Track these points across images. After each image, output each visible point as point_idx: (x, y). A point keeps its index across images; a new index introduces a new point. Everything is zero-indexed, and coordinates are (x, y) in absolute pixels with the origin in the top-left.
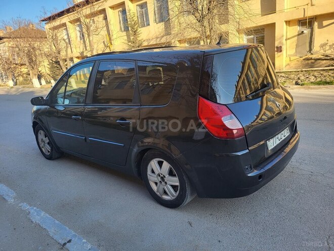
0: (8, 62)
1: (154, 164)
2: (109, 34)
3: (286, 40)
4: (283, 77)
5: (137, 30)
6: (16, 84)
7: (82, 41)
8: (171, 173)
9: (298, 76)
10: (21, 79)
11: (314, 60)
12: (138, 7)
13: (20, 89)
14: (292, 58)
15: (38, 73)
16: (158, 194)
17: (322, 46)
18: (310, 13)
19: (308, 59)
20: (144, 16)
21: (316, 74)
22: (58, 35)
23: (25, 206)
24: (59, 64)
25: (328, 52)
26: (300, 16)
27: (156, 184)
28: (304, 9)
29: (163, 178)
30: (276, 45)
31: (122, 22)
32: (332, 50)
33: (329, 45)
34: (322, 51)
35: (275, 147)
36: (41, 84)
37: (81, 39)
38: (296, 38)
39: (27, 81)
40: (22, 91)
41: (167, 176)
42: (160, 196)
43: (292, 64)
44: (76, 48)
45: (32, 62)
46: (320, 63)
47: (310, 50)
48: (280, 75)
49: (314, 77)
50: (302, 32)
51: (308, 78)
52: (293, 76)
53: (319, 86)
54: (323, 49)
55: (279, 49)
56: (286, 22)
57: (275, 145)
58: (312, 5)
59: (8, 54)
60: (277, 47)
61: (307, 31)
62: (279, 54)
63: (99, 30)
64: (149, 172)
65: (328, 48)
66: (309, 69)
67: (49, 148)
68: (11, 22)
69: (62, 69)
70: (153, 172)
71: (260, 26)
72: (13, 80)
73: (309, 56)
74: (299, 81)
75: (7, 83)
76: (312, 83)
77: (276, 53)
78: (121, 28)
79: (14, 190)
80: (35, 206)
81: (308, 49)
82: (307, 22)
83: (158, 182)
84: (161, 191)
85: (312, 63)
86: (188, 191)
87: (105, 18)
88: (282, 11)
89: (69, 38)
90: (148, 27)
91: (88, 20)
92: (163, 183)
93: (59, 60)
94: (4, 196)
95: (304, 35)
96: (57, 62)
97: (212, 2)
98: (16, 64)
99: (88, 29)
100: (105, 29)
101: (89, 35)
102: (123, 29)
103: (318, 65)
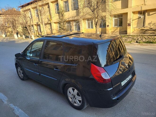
0: (3, 26)
1: (70, 89)
2: (50, 15)
3: (133, 20)
4: (131, 38)
5: (63, 14)
6: (6, 36)
7: (37, 17)
8: (78, 95)
9: (138, 38)
10: (9, 34)
11: (145, 30)
12: (64, 3)
13: (8, 39)
14: (135, 29)
15: (17, 31)
16: (72, 102)
17: (149, 24)
18: (144, 8)
19: (142, 30)
20: (67, 7)
21: (146, 37)
22: (26, 15)
23: (12, 106)
24: (27, 28)
25: (152, 27)
26: (139, 10)
27: (71, 98)
28: (141, 7)
29: (74, 96)
30: (128, 23)
31: (56, 9)
32: (154, 26)
33: (152, 23)
34: (149, 26)
35: (125, 84)
36: (18, 37)
37: (37, 16)
38: (137, 20)
39: (11, 35)
40: (9, 40)
41: (76, 96)
42: (73, 104)
43: (135, 31)
44: (35, 20)
45: (14, 27)
46: (148, 32)
47: (144, 25)
48: (129, 37)
49: (145, 39)
50: (140, 17)
51: (142, 39)
52: (135, 37)
53: (147, 44)
54: (150, 25)
55: (129, 25)
56: (133, 12)
57: (125, 83)
58: (145, 5)
59: (3, 22)
60: (128, 24)
61: (142, 17)
62: (129, 27)
63: (45, 13)
64: (68, 93)
65: (152, 25)
66: (143, 35)
67: (22, 75)
68: (5, 8)
69: (28, 30)
70: (70, 93)
71: (121, 14)
72: (5, 34)
73: (143, 28)
74: (138, 41)
75: (2, 35)
76: (144, 42)
77: (128, 26)
78: (56, 12)
79: (7, 97)
80: (16, 106)
81: (142, 25)
82: (143, 13)
83: (72, 97)
84: (74, 101)
85: (144, 31)
86: (86, 104)
87: (49, 7)
88: (131, 7)
89: (31, 16)
90: (69, 12)
91: (40, 8)
92: (74, 98)
93: (27, 26)
94: (2, 100)
95: (141, 18)
96: (26, 27)
97: (99, 3)
98: (6, 27)
99: (40, 12)
100: (49, 12)
101: (41, 15)
102: (57, 12)
103: (147, 33)
